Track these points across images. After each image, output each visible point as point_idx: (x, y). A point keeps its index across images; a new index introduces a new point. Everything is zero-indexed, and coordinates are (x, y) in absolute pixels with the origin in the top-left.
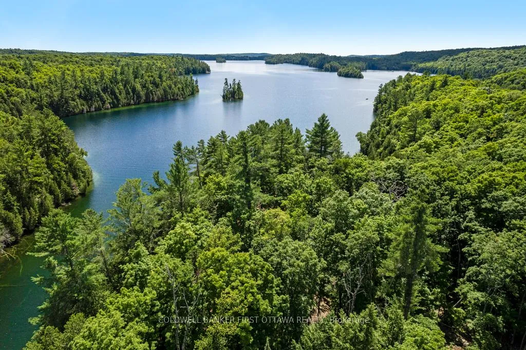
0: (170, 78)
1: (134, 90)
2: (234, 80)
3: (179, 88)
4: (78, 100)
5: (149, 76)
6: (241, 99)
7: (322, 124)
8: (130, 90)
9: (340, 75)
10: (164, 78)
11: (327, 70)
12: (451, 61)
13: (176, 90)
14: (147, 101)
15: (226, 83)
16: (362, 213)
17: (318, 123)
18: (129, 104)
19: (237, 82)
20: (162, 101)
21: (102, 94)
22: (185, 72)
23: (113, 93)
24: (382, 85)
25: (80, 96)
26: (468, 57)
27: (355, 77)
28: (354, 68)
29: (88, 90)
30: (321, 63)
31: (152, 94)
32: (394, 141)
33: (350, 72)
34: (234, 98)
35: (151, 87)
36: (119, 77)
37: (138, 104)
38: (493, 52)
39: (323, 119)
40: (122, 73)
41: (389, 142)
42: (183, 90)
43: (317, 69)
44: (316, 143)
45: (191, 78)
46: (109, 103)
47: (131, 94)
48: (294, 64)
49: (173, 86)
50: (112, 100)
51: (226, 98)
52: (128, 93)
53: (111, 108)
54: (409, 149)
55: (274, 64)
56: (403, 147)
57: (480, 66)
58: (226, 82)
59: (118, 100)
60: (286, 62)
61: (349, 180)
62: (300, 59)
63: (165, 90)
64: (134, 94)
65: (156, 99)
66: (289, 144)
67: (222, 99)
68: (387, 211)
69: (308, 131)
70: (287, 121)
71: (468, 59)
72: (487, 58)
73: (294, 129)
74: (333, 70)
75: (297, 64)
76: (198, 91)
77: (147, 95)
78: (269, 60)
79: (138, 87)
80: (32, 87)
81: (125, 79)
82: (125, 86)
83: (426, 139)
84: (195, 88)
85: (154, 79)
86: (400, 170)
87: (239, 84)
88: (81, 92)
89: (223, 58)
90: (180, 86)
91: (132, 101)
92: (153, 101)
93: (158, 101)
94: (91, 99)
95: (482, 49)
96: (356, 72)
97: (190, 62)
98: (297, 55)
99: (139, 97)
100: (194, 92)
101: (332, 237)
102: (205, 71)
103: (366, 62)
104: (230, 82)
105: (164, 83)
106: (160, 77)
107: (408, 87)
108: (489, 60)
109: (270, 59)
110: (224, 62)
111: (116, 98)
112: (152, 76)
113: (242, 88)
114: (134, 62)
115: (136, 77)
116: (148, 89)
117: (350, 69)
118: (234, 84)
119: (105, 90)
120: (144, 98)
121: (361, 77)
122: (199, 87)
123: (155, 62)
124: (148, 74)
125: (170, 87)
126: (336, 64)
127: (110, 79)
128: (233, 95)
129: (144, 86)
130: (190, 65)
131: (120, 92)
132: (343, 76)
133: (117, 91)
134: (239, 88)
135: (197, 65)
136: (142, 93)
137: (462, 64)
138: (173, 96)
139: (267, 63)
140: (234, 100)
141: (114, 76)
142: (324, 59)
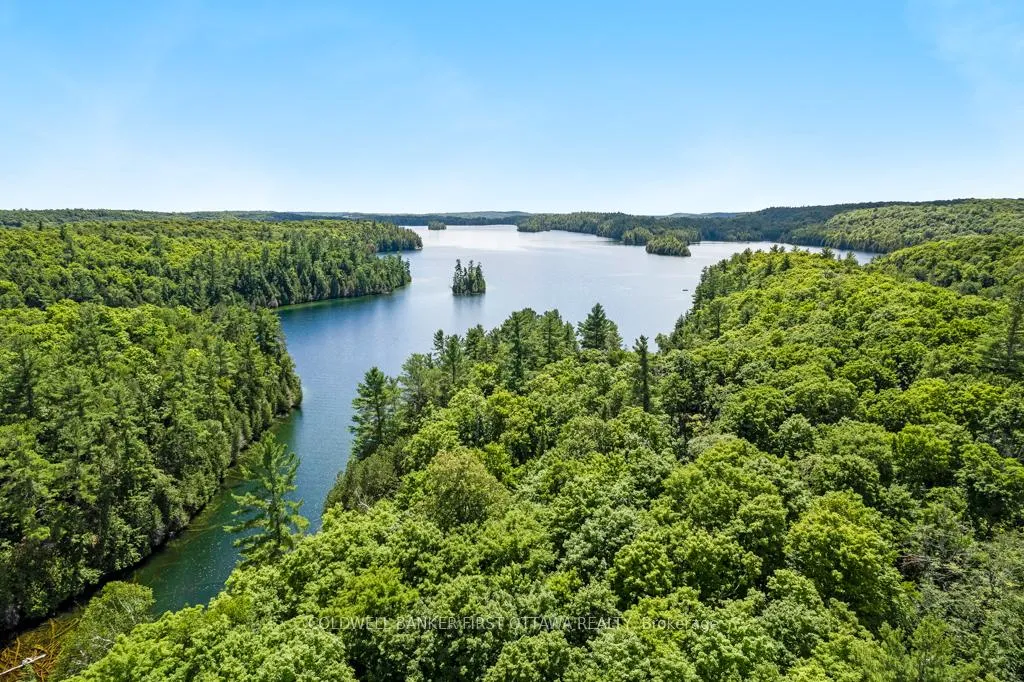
0: (368, 260)
1: (313, 278)
2: (471, 262)
3: (382, 276)
4: (232, 293)
5: (334, 256)
6: (482, 291)
7: (596, 315)
8: (307, 278)
9: (650, 251)
10: (359, 260)
11: (628, 242)
12: (847, 225)
13: (379, 280)
14: (332, 296)
15: (458, 267)
17: (592, 314)
18: (305, 301)
19: (475, 265)
20: (356, 296)
21: (267, 284)
22: (380, 247)
23: (282, 283)
25: (235, 288)
26: (876, 217)
27: (676, 254)
28: (675, 239)
29: (247, 278)
30: (619, 229)
31: (341, 285)
33: (667, 247)
34: (471, 290)
35: (339, 273)
36: (290, 258)
37: (320, 299)
38: (917, 210)
39: (598, 309)
40: (293, 252)
42: (388, 279)
43: (611, 239)
44: (591, 338)
45: (400, 258)
46: (277, 298)
47: (310, 284)
48: (570, 231)
49: (373, 272)
50: (281, 292)
51: (457, 291)
52: (304, 283)
53: (279, 305)
55: (533, 231)
57: (896, 234)
58: (459, 265)
59: (290, 294)
60: (556, 229)
62: (581, 223)
63: (360, 278)
64: (313, 285)
65: (346, 292)
66: (558, 336)
67: (452, 292)
69: (580, 324)
70: (556, 312)
71: (876, 220)
72: (906, 220)
73: (564, 324)
74: (638, 241)
75: (576, 231)
76: (410, 281)
77: (333, 286)
78: (523, 225)
79: (320, 273)
80: (167, 274)
81: (298, 261)
82: (299, 272)
84: (406, 276)
85: (344, 261)
87: (478, 268)
88: (236, 283)
89: (440, 222)
90: (383, 271)
91: (311, 296)
92: (342, 296)
93: (349, 296)
94: (250, 292)
95: (898, 203)
96: (677, 246)
97: (387, 231)
98: (575, 215)
99: (321, 289)
100: (404, 281)
101: (595, 400)
102: (414, 245)
103: (698, 226)
104: (465, 265)
105: (359, 268)
106: (353, 257)
107: (743, 270)
108: (910, 223)
109: (526, 224)
110: (443, 228)
111: (287, 290)
112: (339, 257)
113: (483, 274)
114: (294, 232)
115: (314, 258)
116: (334, 276)
117: (668, 241)
118: (471, 268)
119: (270, 278)
120: (328, 290)
121: (686, 254)
122: (411, 275)
123: (328, 231)
124: (333, 253)
125: (368, 274)
126: (643, 231)
127: (276, 261)
128: (469, 286)
129: (328, 272)
130: (387, 236)
131: (292, 281)
132: (655, 253)
133: (289, 280)
134: (479, 274)
135: (399, 237)
136: (326, 284)
137: (866, 230)
138: (374, 287)
139: (521, 230)
140: (472, 294)
141: (283, 257)
142: (624, 222)
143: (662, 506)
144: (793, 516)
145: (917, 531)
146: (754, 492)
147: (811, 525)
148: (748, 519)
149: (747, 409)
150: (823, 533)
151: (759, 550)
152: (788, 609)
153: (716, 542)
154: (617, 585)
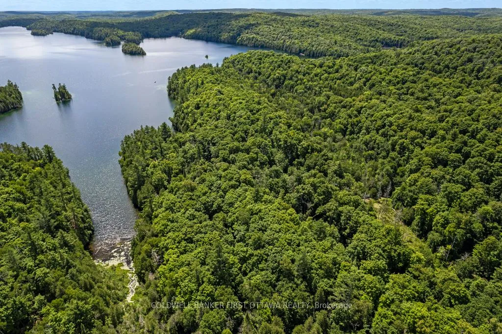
2: (60, 84)
6: (70, 98)
9: (124, 52)
16: (189, 150)
24: (169, 77)
27: (139, 54)
28: (136, 45)
32: (188, 122)
33: (134, 51)
34: (65, 98)
41: (186, 122)
51: (58, 100)
54: (194, 126)
55: (43, 35)
56: (192, 125)
58: (54, 86)
60: (55, 31)
61: (180, 143)
68: (193, 148)
83: (199, 121)
86: (193, 136)
87: (64, 86)
96: (139, 50)
117: (133, 47)
118: (61, 87)
121: (144, 54)
126: (115, 37)
128: (63, 96)
143: (223, 179)
144: (240, 176)
145: (254, 171)
146: (235, 174)
147: (243, 177)
148: (236, 178)
149: (224, 156)
150: (245, 178)
151: (238, 182)
152: (244, 188)
153: (233, 182)
154: (223, 191)
